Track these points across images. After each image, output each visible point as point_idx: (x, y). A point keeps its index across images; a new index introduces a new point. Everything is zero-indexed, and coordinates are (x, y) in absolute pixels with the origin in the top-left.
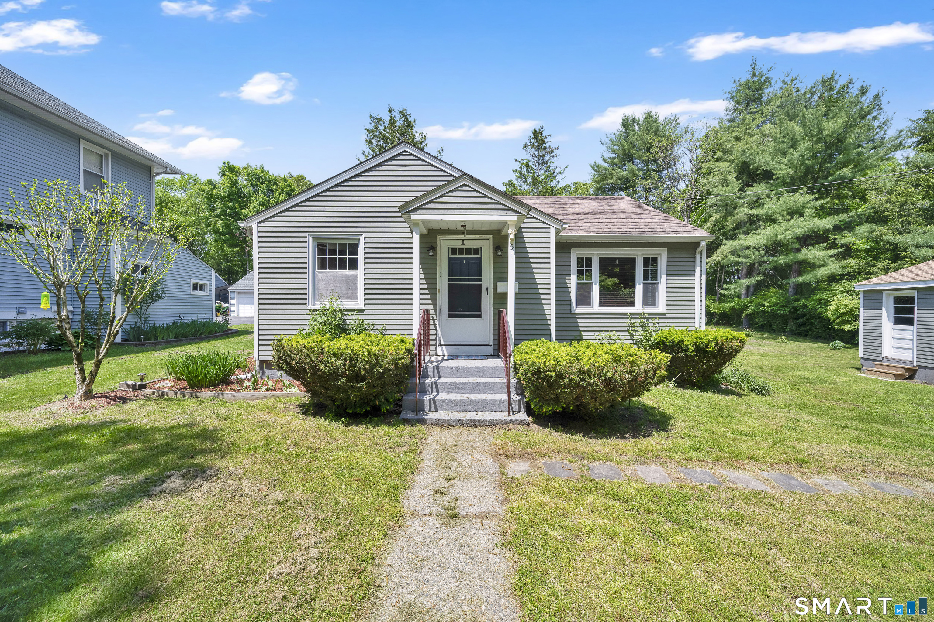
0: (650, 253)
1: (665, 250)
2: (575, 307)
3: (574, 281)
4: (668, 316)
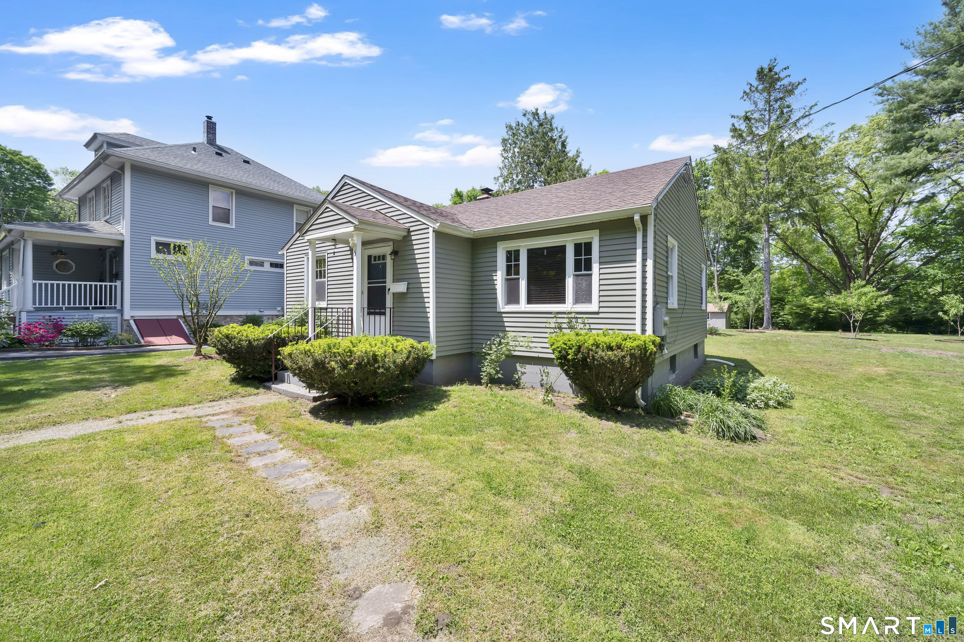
0: (581, 237)
1: (597, 232)
2: (502, 306)
3: (500, 278)
4: (601, 315)
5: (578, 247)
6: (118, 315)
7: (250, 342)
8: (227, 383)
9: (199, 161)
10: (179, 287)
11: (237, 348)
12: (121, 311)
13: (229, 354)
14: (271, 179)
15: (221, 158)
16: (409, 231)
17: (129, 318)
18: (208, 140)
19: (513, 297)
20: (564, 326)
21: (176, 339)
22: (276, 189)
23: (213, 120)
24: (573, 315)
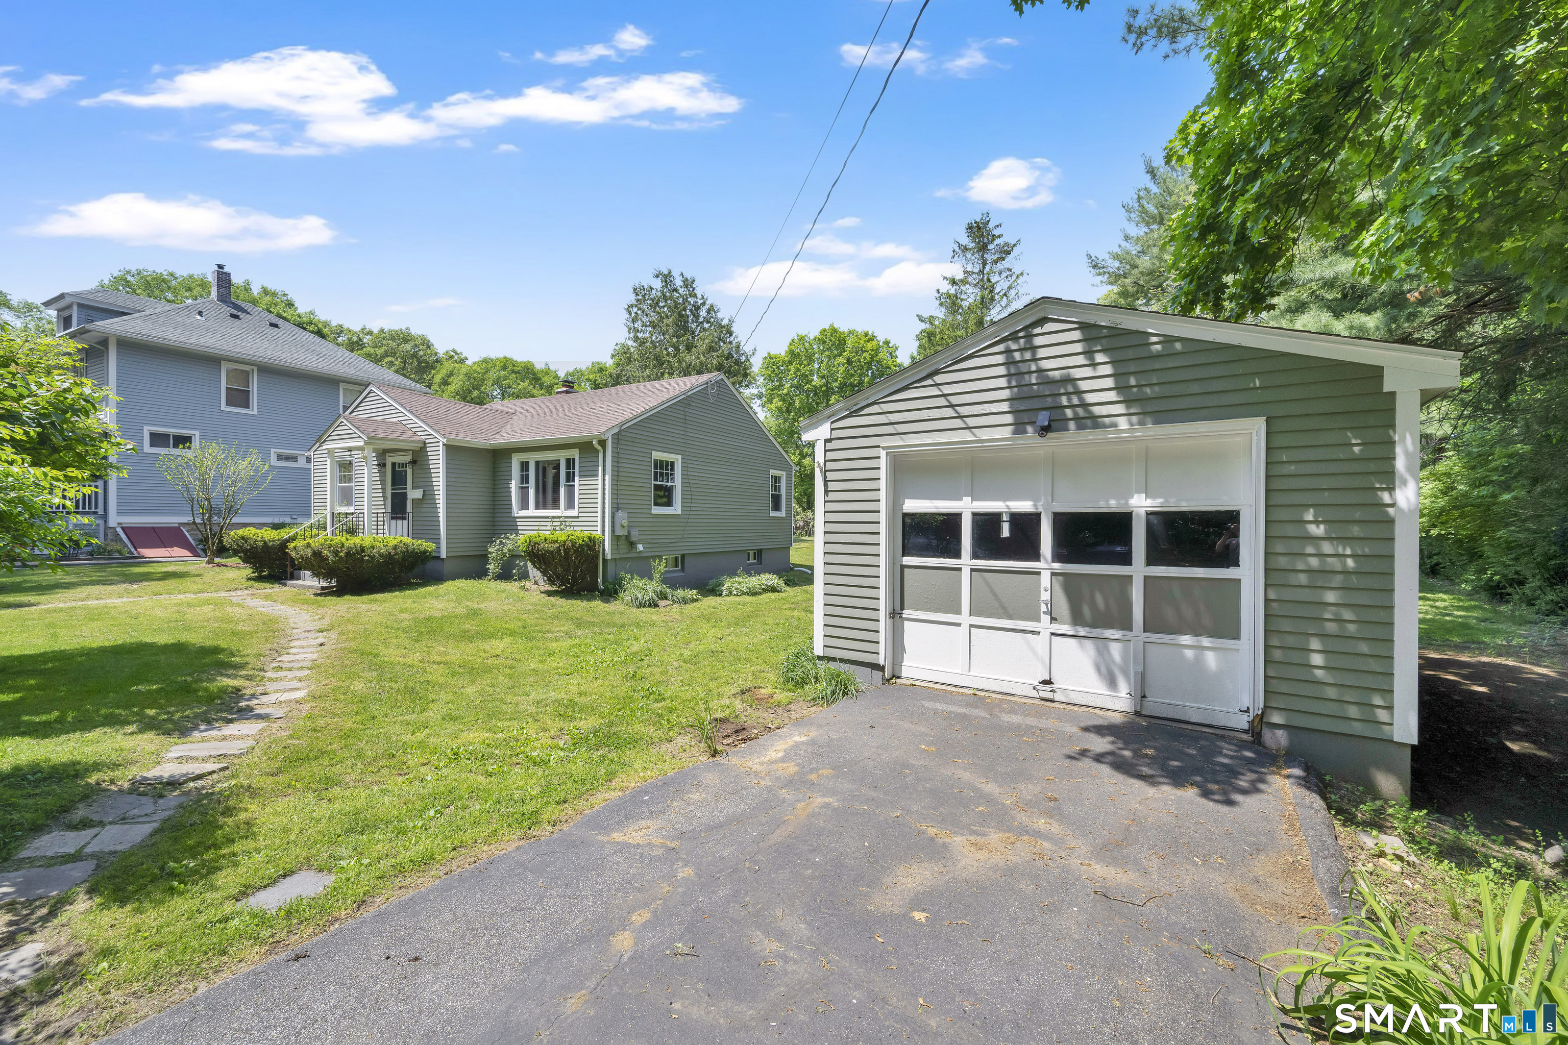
0: (569, 454)
1: (577, 451)
2: (517, 512)
3: (514, 485)
4: (580, 519)
5: (568, 461)
6: (101, 522)
7: (265, 542)
8: (244, 580)
9: (207, 330)
10: (188, 491)
11: (252, 548)
12: (105, 517)
13: (245, 554)
14: (307, 350)
15: (237, 323)
16: (425, 443)
17: (116, 525)
18: (218, 295)
19: (524, 505)
20: (558, 528)
21: (178, 552)
22: (314, 364)
23: (226, 270)
24: (562, 519)
